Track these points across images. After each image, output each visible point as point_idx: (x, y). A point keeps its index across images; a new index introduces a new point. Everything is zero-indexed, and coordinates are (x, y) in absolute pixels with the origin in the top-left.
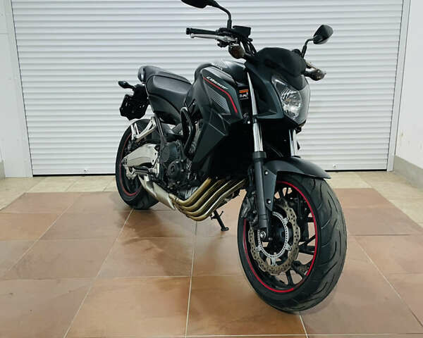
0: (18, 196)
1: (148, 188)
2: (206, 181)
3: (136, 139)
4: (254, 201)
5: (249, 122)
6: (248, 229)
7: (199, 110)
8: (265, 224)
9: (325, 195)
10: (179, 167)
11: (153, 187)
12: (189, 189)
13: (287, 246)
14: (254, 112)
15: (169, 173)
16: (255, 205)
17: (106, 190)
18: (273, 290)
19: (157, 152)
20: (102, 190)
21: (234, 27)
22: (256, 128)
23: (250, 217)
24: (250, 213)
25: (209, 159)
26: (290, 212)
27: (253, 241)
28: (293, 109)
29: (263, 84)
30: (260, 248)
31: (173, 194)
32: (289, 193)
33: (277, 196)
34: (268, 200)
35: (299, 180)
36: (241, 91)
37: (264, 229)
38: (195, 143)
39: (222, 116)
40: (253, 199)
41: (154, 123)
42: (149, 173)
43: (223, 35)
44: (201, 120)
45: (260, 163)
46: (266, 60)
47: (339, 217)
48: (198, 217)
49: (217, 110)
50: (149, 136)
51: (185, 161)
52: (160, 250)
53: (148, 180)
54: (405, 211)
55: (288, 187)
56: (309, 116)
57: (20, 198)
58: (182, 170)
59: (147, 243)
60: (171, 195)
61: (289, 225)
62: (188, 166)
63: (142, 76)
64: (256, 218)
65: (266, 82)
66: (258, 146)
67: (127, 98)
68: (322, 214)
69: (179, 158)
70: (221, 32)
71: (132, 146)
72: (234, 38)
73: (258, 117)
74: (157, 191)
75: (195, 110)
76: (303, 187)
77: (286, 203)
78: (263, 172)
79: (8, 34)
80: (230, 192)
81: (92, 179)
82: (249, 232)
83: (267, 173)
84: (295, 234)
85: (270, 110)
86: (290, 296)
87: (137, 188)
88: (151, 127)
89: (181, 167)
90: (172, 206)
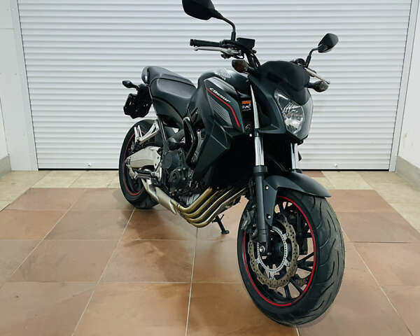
0: (24, 191)
1: (150, 191)
2: (208, 190)
3: (139, 141)
4: (255, 214)
5: (251, 135)
6: (247, 240)
7: (202, 120)
8: (264, 238)
9: (325, 214)
10: (181, 175)
11: (155, 190)
12: (191, 196)
13: (285, 262)
14: (257, 126)
15: (171, 180)
16: (255, 219)
17: (109, 187)
18: (271, 302)
19: (160, 156)
20: (106, 187)
21: (238, 39)
22: (257, 141)
23: (250, 230)
24: (250, 226)
25: (210, 169)
26: (290, 229)
27: (253, 253)
28: (295, 123)
29: (266, 98)
30: (259, 260)
31: (175, 200)
32: (289, 205)
33: (277, 210)
34: (268, 215)
35: (299, 196)
36: (244, 102)
37: (264, 244)
38: (197, 153)
39: (224, 128)
40: (253, 212)
41: (157, 127)
42: (151, 177)
43: (226, 47)
44: (203, 130)
45: (260, 177)
46: (269, 74)
47: (337, 237)
48: (199, 224)
49: (219, 122)
50: (152, 139)
51: (187, 170)
52: (161, 254)
53: (150, 183)
54: (405, 216)
55: (288, 202)
56: (311, 131)
57: (25, 193)
58: (184, 179)
59: (148, 245)
60: (173, 201)
61: (288, 241)
62: (190, 174)
63: (146, 78)
64: (256, 231)
65: (268, 96)
66: (260, 160)
67: (131, 97)
68: (321, 233)
69: (181, 166)
70: (225, 44)
71: (136, 147)
72: (238, 50)
73: (260, 131)
74: (159, 194)
75: (198, 119)
76: (302, 204)
77: (286, 218)
78: (264, 187)
79: (14, 29)
80: (230, 200)
81: (96, 175)
82: (249, 243)
83: (267, 188)
84: (293, 251)
85: (272, 125)
86: (288, 310)
87: (139, 189)
88: (154, 131)
89: (183, 175)
90: (174, 211)
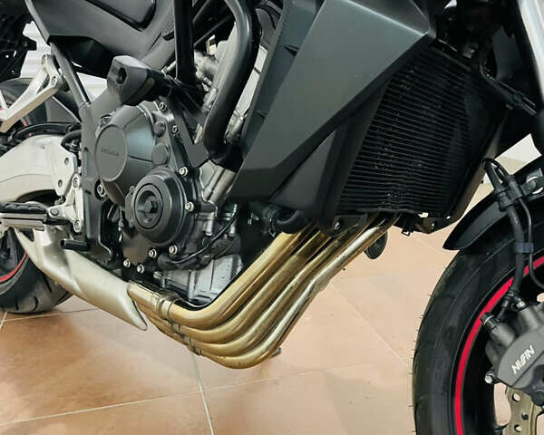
1: (49, 265)
10: (174, 193)
11: (65, 262)
12: (204, 266)
19: (71, 156)
42: (49, 222)
50: (39, 113)
53: (48, 243)
58: (189, 206)
60: (137, 289)
69: (166, 162)
74: (80, 272)
87: (12, 262)
88: (45, 85)
89: (183, 196)
90: (137, 319)
